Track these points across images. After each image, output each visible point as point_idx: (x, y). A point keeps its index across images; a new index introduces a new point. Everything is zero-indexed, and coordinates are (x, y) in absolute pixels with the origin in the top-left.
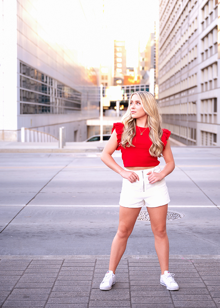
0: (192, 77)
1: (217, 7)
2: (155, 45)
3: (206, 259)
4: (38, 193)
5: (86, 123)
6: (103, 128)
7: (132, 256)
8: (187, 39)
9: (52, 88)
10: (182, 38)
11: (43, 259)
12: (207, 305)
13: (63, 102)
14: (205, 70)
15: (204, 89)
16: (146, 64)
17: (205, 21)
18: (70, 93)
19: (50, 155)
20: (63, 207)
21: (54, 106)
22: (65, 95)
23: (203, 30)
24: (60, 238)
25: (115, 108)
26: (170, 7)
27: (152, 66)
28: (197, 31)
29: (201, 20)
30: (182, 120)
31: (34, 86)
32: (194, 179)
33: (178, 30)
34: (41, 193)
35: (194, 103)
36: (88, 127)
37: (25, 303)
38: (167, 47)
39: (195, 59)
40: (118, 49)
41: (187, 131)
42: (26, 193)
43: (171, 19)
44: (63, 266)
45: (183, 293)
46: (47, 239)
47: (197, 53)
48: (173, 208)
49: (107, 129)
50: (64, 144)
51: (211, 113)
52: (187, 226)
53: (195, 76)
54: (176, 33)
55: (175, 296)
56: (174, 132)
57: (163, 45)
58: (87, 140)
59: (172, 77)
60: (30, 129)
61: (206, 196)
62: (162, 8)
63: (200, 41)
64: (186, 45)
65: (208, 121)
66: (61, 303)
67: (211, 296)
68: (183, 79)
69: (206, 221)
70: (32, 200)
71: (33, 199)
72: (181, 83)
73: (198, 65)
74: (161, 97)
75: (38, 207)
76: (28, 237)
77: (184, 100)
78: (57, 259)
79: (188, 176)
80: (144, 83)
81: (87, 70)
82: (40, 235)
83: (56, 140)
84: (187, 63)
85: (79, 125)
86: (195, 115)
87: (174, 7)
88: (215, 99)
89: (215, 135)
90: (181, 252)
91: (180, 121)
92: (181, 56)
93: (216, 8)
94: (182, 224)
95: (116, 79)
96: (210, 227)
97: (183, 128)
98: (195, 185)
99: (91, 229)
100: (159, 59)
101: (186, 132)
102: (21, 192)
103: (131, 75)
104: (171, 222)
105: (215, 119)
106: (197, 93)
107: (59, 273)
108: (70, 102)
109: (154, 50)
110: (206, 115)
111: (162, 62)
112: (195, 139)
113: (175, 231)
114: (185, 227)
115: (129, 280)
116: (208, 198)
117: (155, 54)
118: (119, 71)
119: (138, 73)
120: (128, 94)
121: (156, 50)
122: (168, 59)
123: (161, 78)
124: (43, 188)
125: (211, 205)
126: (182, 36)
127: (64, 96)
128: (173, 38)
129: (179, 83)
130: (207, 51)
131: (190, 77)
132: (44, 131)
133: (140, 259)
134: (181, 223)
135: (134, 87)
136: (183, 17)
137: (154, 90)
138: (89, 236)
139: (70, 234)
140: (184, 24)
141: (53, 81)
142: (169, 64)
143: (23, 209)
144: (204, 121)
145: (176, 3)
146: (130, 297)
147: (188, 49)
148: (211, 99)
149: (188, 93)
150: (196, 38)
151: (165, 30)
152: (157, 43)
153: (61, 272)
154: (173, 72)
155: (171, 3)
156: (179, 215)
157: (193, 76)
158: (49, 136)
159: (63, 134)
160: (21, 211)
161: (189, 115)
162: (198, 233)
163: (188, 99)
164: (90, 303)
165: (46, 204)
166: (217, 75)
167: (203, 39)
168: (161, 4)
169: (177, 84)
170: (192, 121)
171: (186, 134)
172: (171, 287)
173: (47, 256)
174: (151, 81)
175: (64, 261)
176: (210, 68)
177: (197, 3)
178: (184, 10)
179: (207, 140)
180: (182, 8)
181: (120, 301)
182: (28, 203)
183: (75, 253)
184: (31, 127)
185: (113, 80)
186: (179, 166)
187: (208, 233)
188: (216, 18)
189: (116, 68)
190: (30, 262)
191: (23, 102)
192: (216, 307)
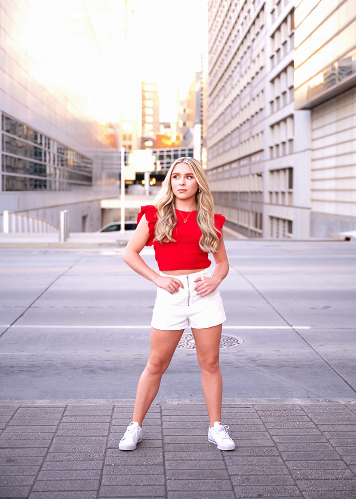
0: (256, 137)
1: (293, 33)
2: (202, 89)
3: (275, 405)
4: (29, 308)
5: (99, 205)
6: (126, 213)
7: (167, 401)
8: (249, 80)
9: (49, 153)
10: (241, 79)
11: (36, 404)
12: (277, 471)
13: (66, 174)
14: (276, 127)
15: (275, 155)
16: (189, 117)
17: (275, 54)
18: (76, 160)
19: (46, 252)
20: (65, 328)
21: (52, 179)
22: (69, 163)
23: (273, 67)
24: (61, 373)
25: (143, 182)
26: (223, 33)
27: (198, 120)
28: (264, 69)
29: (269, 52)
30: (241, 201)
31: (22, 150)
32: (258, 288)
33: (236, 68)
34: (32, 307)
35: (260, 175)
36: (103, 210)
37: (9, 469)
38: (219, 92)
39: (261, 110)
40: (147, 95)
41: (249, 217)
42: (10, 307)
43: (225, 52)
44: (65, 415)
45: (242, 454)
46: (41, 376)
47: (264, 102)
48: (227, 329)
49: (130, 213)
50: (67, 236)
51: (284, 190)
52: (248, 356)
53: (260, 135)
54: (233, 71)
55: (229, 459)
56: (230, 217)
57: (214, 90)
58: (101, 230)
59: (226, 136)
60: (17, 213)
61: (277, 311)
63: (268, 84)
64: (248, 89)
65: (280, 202)
66: (61, 470)
67: (282, 458)
68: (243, 139)
69: (276, 349)
70: (19, 318)
71: (20, 316)
72: (240, 145)
73: (265, 119)
74: (211, 167)
75: (28, 328)
76: (13, 372)
77: (244, 171)
78: (56, 404)
79: (250, 283)
80: (186, 146)
81: (102, 125)
82: (31, 369)
83: (55, 230)
84: (249, 117)
85: (90, 208)
86: (260, 193)
87: (230, 34)
88: (291, 169)
89: (290, 222)
90: (240, 394)
91: (239, 202)
92: (240, 106)
93: (292, 35)
94: (240, 354)
95: (144, 140)
96: (282, 357)
97: (243, 212)
98: (260, 296)
99: (107, 360)
100: (208, 111)
101: (247, 219)
102: (4, 307)
103: (166, 133)
104: (224, 350)
105: (291, 200)
106: (264, 161)
107: (58, 425)
108: (76, 173)
109: (201, 97)
110: (277, 193)
111: (212, 115)
112: (261, 228)
113: (230, 363)
114: (245, 357)
115: (163, 436)
116: (279, 314)
117: (202, 103)
118: (148, 127)
119: (177, 131)
120: (162, 161)
121: (204, 97)
122: (221, 110)
123: (212, 138)
124: (35, 301)
125: (283, 325)
126: (242, 76)
127: (67, 165)
128: (228, 79)
129: (238, 145)
130: (278, 98)
131: (253, 137)
132: (38, 216)
133: (178, 404)
134: (239, 351)
135: (170, 151)
136: (244, 48)
137: (201, 156)
138: (103, 372)
139: (75, 369)
140: (245, 59)
141: (51, 142)
142: (222, 117)
143: (5, 331)
144: (274, 202)
145: (233, 28)
146: (164, 460)
147: (251, 96)
148: (284, 170)
149: (250, 160)
150: (262, 80)
151: (217, 68)
152: (205, 86)
153: (62, 424)
154: (228, 130)
155: (226, 28)
156: (236, 341)
157: (258, 135)
158: (44, 224)
159: (66, 220)
160: (3, 334)
161: (252, 193)
162: (264, 366)
163: (250, 170)
164: (104, 470)
165: (40, 325)
166: (294, 134)
167: (272, 81)
168: (211, 29)
169: (235, 147)
170: (256, 202)
171: (247, 221)
172: (223, 446)
173: (42, 401)
174: (196, 143)
175: (66, 408)
176: (282, 124)
177: (264, 28)
178: (245, 37)
179: (278, 229)
180: (242, 35)
181: (149, 467)
182: (14, 322)
183: (83, 397)
184: (18, 210)
185: (140, 141)
186: (237, 268)
187: (279, 367)
188: (291, 49)
189: (144, 122)
190: (16, 409)
191: (6, 173)
192: (290, 475)
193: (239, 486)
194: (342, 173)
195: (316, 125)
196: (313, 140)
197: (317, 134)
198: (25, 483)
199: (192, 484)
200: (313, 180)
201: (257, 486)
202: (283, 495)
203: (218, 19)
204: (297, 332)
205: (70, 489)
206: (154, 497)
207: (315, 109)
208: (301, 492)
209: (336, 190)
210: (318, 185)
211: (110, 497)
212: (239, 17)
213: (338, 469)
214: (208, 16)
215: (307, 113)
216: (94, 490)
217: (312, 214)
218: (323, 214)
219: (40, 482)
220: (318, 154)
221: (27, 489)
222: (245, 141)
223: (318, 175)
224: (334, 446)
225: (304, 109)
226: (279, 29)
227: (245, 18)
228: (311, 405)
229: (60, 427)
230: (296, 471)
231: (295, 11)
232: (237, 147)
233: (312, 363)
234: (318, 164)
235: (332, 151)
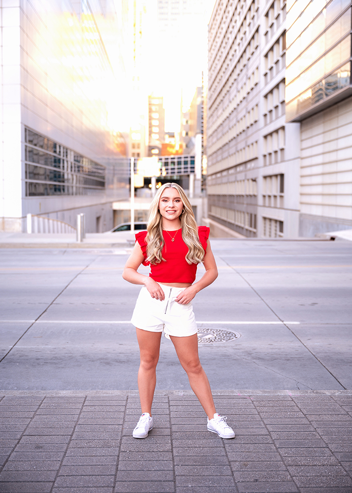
0: (251, 146)
1: (285, 53)
2: (202, 103)
3: (268, 396)
4: (51, 304)
5: (111, 207)
6: (135, 214)
7: (174, 392)
8: (245, 95)
9: (67, 161)
10: (238, 94)
11: (59, 395)
12: (271, 458)
13: (82, 179)
14: (269, 138)
15: (268, 163)
16: (191, 128)
17: (268, 72)
18: (90, 167)
19: (65, 252)
20: (83, 323)
21: (70, 185)
22: (84, 169)
23: (266, 84)
24: (81, 365)
25: (150, 186)
26: (222, 53)
27: (199, 131)
28: (258, 86)
29: (263, 70)
30: (237, 203)
31: (43, 158)
32: (253, 285)
33: (233, 84)
34: (54, 304)
35: (254, 180)
36: (115, 211)
37: (38, 455)
38: (218, 105)
39: (256, 122)
40: (154, 108)
41: (245, 218)
42: (35, 304)
43: (223, 69)
44: (85, 405)
45: (240, 442)
46: (63, 368)
47: (258, 114)
48: (226, 324)
49: (139, 214)
50: (83, 237)
51: (276, 194)
52: (244, 349)
53: (255, 144)
54: (230, 87)
55: (230, 446)
56: (227, 218)
57: (213, 103)
58: (113, 230)
59: (225, 145)
60: (39, 215)
61: (270, 308)
62: (212, 54)
63: (262, 99)
64: (244, 103)
65: (272, 205)
66: (83, 456)
67: (275, 446)
68: (239, 148)
69: (269, 343)
70: (43, 313)
71: (44, 312)
72: (237, 153)
73: (259, 130)
74: (210, 172)
75: (50, 323)
76: (39, 364)
77: (241, 177)
78: (77, 395)
79: (245, 280)
80: (189, 153)
81: (114, 136)
82: (54, 361)
83: (73, 230)
84: (245, 128)
85: (103, 209)
86: (255, 196)
87: (228, 53)
88: (282, 175)
89: (281, 223)
90: (237, 384)
91: (235, 204)
92: (237, 118)
93: (283, 55)
94: (237, 347)
95: (151, 148)
96: (274, 351)
97: (239, 213)
98: (255, 294)
99: (120, 353)
100: (208, 122)
101: (243, 219)
102: (29, 303)
103: (170, 142)
104: (224, 344)
105: (282, 202)
106: (258, 168)
107: (79, 415)
108: (91, 179)
109: (202, 110)
110: (269, 196)
111: (211, 126)
112: (255, 227)
113: (228, 356)
114: (242, 350)
115: (171, 425)
116: (272, 310)
117: (202, 115)
118: (155, 137)
119: (180, 140)
120: (167, 167)
121: (204, 110)
122: (220, 121)
123: (211, 146)
124: (56, 298)
125: (275, 321)
126: (239, 91)
127: (83, 171)
128: (226, 94)
129: (235, 153)
130: (271, 111)
131: (249, 146)
132: (57, 218)
133: (184, 395)
134: (236, 345)
135: (174, 158)
136: (240, 66)
137: (202, 163)
138: (117, 364)
139: (93, 361)
140: (241, 76)
141: (69, 152)
142: (221, 128)
143: (31, 326)
144: (267, 204)
145: (231, 48)
146: (172, 447)
147: (247, 109)
148: (276, 176)
149: (246, 167)
150: (257, 95)
151: (216, 83)
152: (205, 100)
153: (82, 413)
154: (226, 140)
155: (224, 48)
156: (234, 335)
157: (252, 144)
158: (63, 225)
159: (82, 223)
160: (29, 328)
161: (247, 196)
162: (259, 359)
163: (246, 175)
164: (120, 456)
165: (61, 320)
166: (285, 144)
167: (266, 96)
168: (211, 49)
169: (232, 155)
170: (251, 204)
171: (243, 221)
172: (225, 434)
173: (64, 392)
174: (197, 151)
175: (86, 398)
176: (275, 135)
177: (259, 48)
178: (242, 56)
179: (270, 229)
180: (239, 54)
181: (159, 453)
182: (38, 318)
183: (100, 387)
184: (39, 213)
185: (147, 149)
186: (235, 267)
187: (272, 359)
188: (283, 68)
189: (151, 133)
190: (42, 399)
191: (29, 181)
192: (282, 461)
193: (238, 471)
194: (328, 179)
195: (305, 136)
196: (302, 150)
197: (306, 144)
198: (51, 468)
199: (197, 470)
200: (302, 185)
201: (253, 471)
202: (277, 480)
203: (217, 39)
204: (287, 327)
205: (91, 473)
206: (164, 481)
207: (304, 122)
208: (292, 477)
209: (323, 195)
210: (307, 190)
211: (126, 481)
212: (236, 38)
213: (324, 456)
214: (208, 37)
215: (296, 125)
216: (111, 475)
217: (301, 215)
218: (310, 215)
219: (65, 467)
220: (306, 162)
221: (54, 474)
222: (241, 150)
223: (306, 181)
224: (320, 434)
225: (294, 121)
226: (272, 49)
227: (242, 39)
228: (301, 396)
229: (81, 416)
230: (287, 458)
231: (287, 34)
232: (234, 155)
233: (301, 356)
234: (307, 171)
235: (319, 160)
